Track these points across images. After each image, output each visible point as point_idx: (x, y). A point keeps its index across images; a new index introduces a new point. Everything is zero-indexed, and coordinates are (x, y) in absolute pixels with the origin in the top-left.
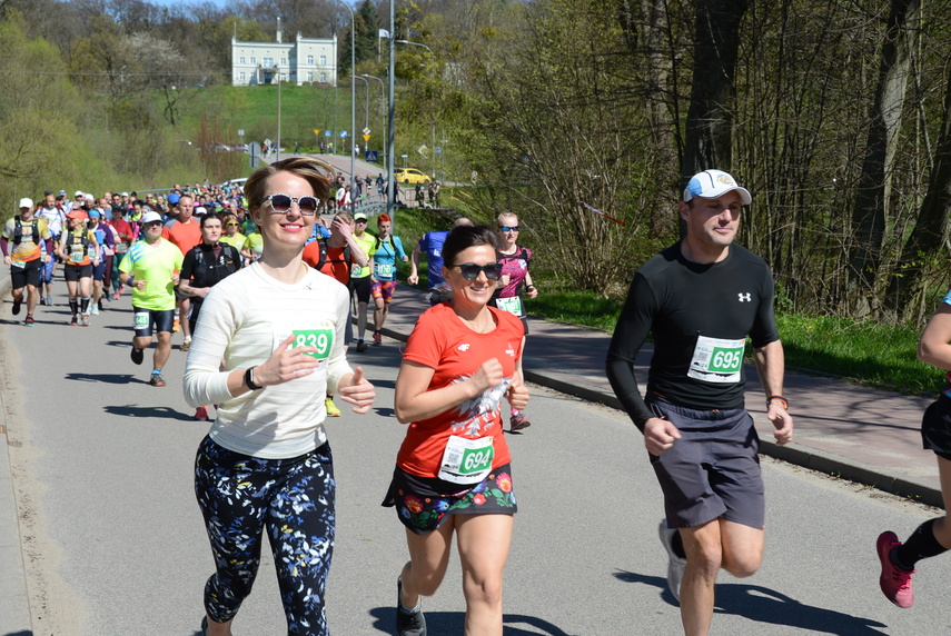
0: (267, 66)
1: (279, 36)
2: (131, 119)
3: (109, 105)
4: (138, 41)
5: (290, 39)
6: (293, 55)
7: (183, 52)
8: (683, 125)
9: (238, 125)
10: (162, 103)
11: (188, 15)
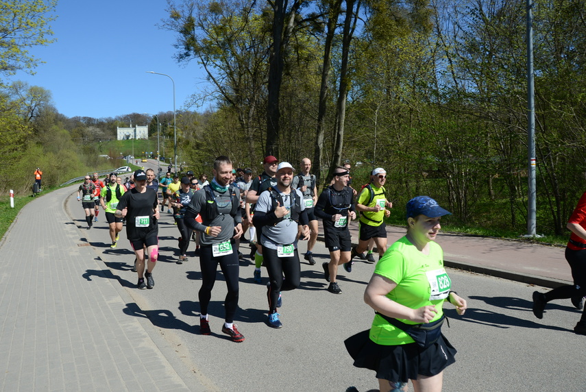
0: (127, 134)
1: (131, 126)
2: (89, 151)
3: (83, 147)
4: (91, 129)
5: (134, 126)
6: (135, 131)
7: (104, 131)
8: (264, 148)
9: (120, 151)
10: (98, 145)
11: (104, 121)
